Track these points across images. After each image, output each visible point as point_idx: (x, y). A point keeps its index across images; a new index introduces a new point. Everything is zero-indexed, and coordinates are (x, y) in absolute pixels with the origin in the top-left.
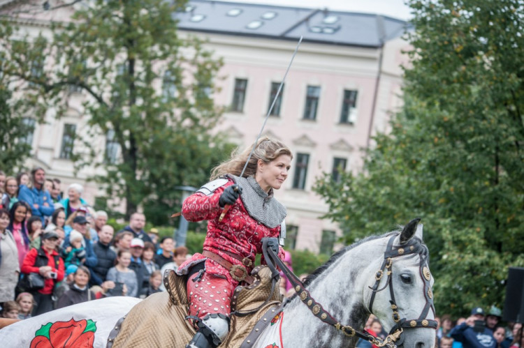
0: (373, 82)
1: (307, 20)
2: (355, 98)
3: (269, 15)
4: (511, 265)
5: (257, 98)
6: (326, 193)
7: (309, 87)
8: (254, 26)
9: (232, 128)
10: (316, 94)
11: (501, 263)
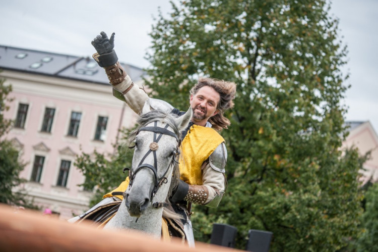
0: (120, 112)
1: (74, 64)
2: (106, 123)
3: (47, 59)
4: (214, 223)
5: (35, 119)
6: (84, 168)
7: (73, 113)
8: (35, 66)
9: (15, 139)
10: (78, 118)
11: (207, 222)
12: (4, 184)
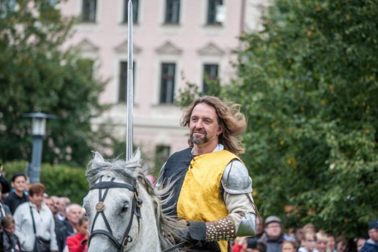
12: (78, 118)
